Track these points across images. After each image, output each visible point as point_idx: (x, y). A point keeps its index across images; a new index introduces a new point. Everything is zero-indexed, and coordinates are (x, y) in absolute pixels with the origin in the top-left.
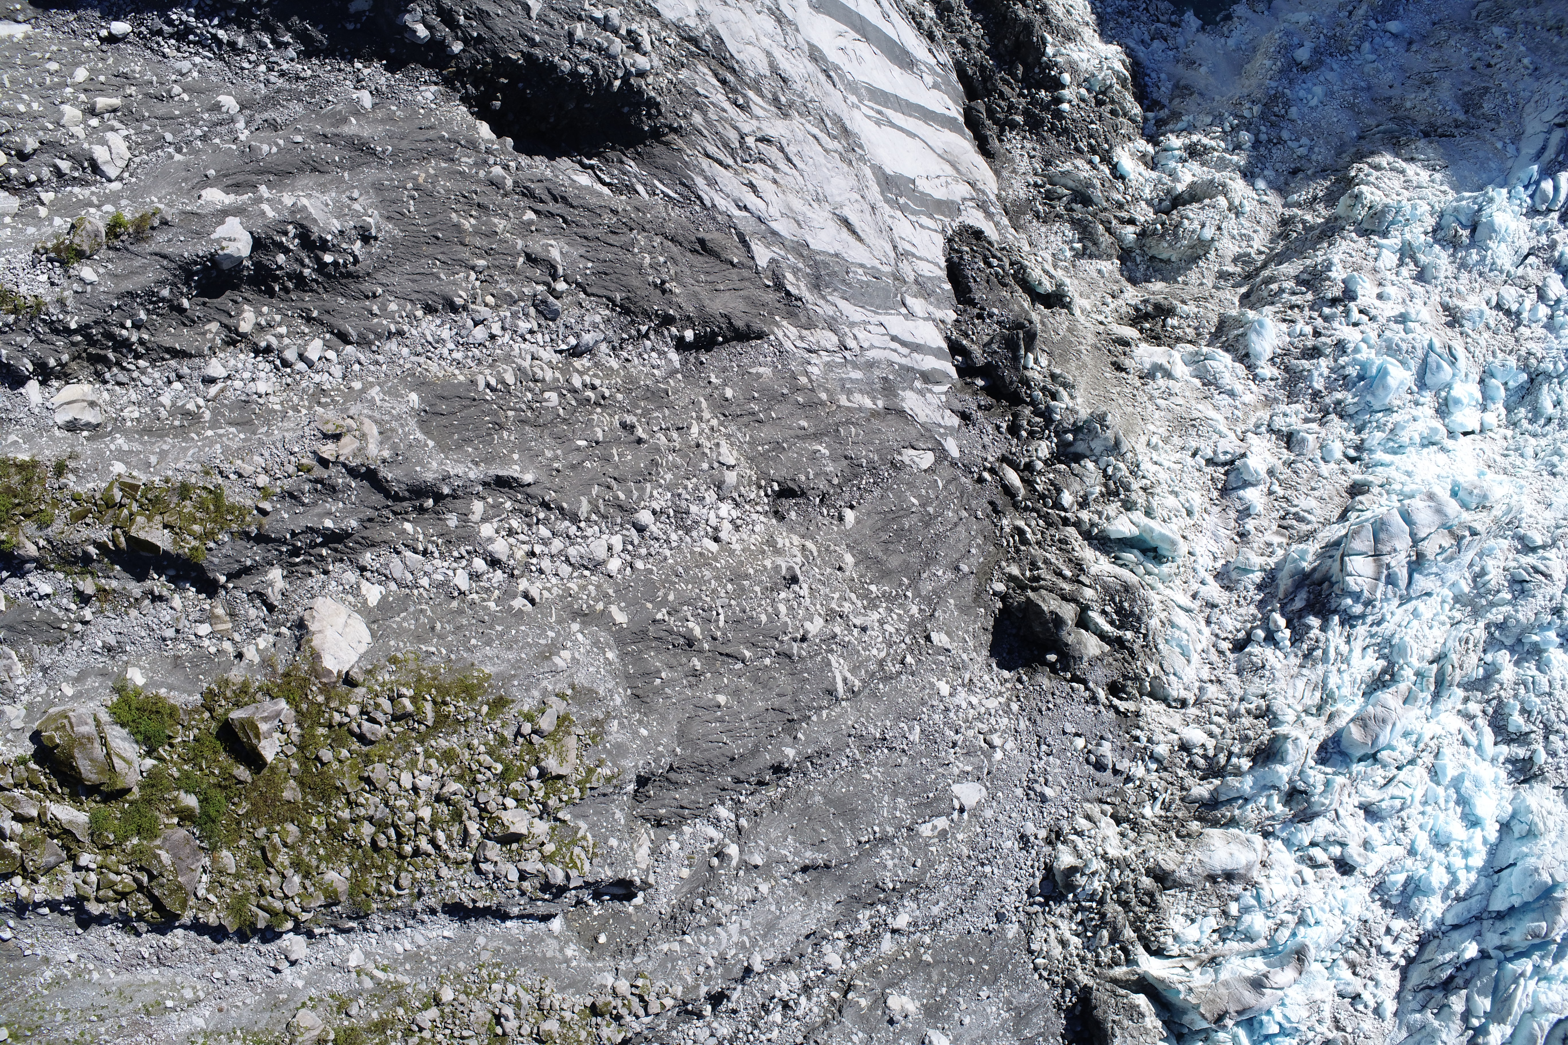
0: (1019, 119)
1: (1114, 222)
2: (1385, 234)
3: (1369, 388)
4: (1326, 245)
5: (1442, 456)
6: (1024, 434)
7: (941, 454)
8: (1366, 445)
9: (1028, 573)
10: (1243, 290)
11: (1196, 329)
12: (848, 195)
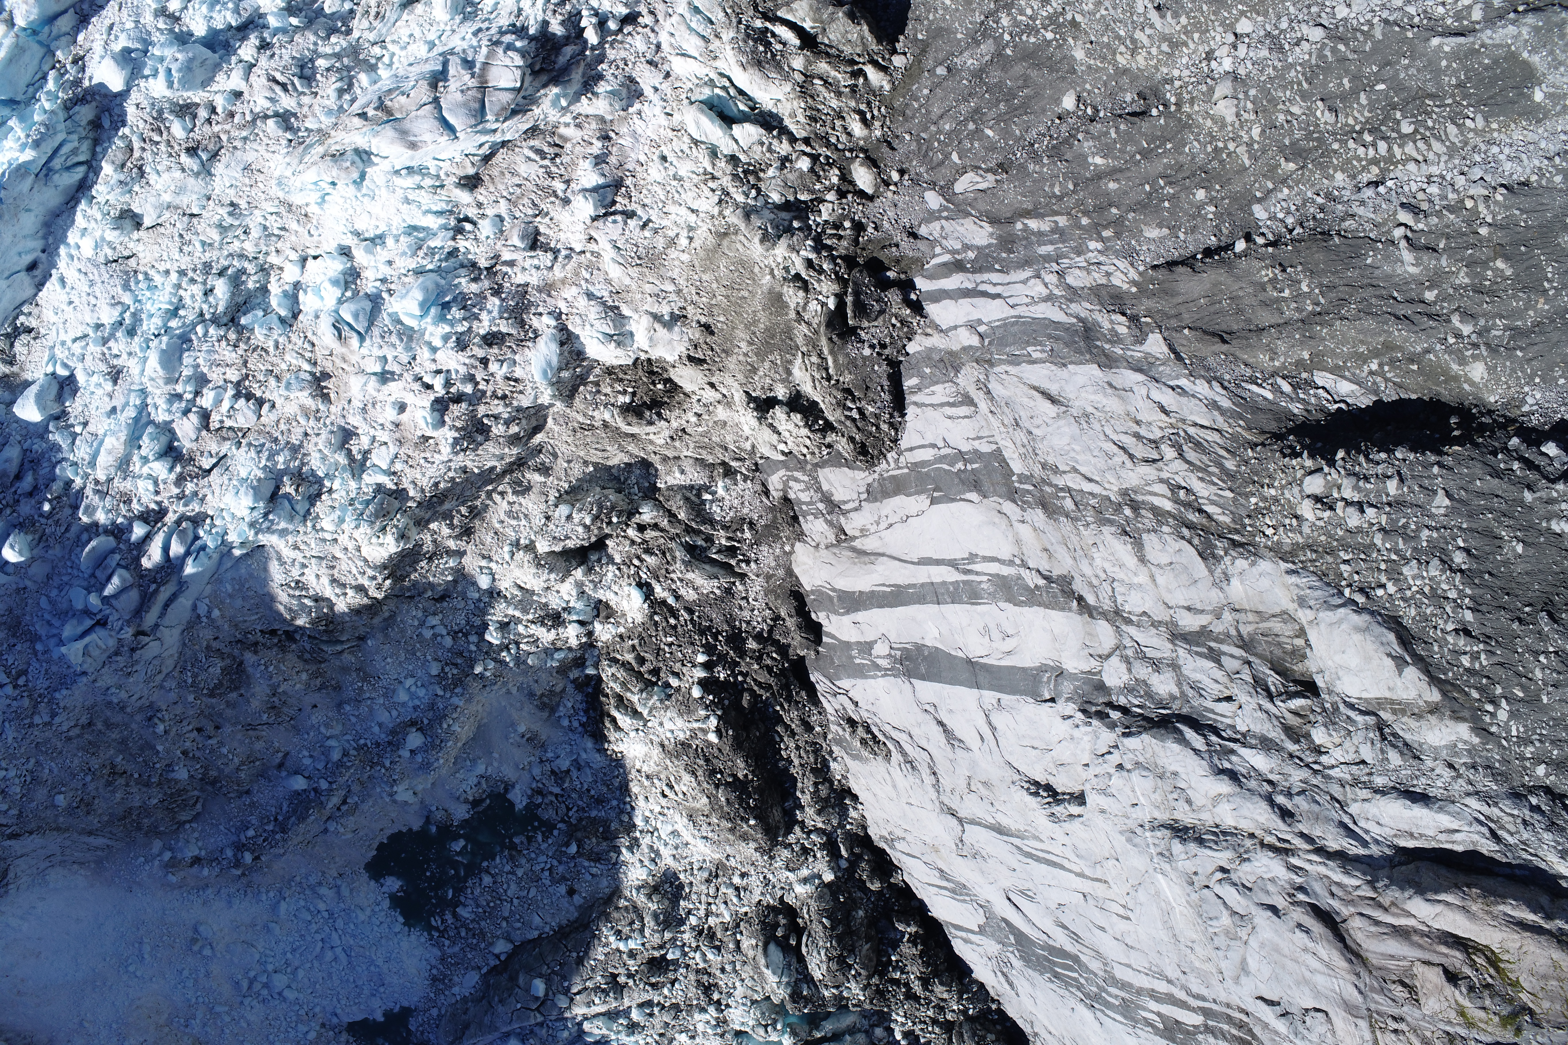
0: (752, 644)
1: (664, 523)
2: (379, 488)
3: (441, 293)
4: (442, 485)
5: (360, 226)
6: (847, 224)
7: (946, 192)
8: (451, 233)
9: (861, 80)
10: (538, 438)
11: (599, 392)
12: (1050, 429)
